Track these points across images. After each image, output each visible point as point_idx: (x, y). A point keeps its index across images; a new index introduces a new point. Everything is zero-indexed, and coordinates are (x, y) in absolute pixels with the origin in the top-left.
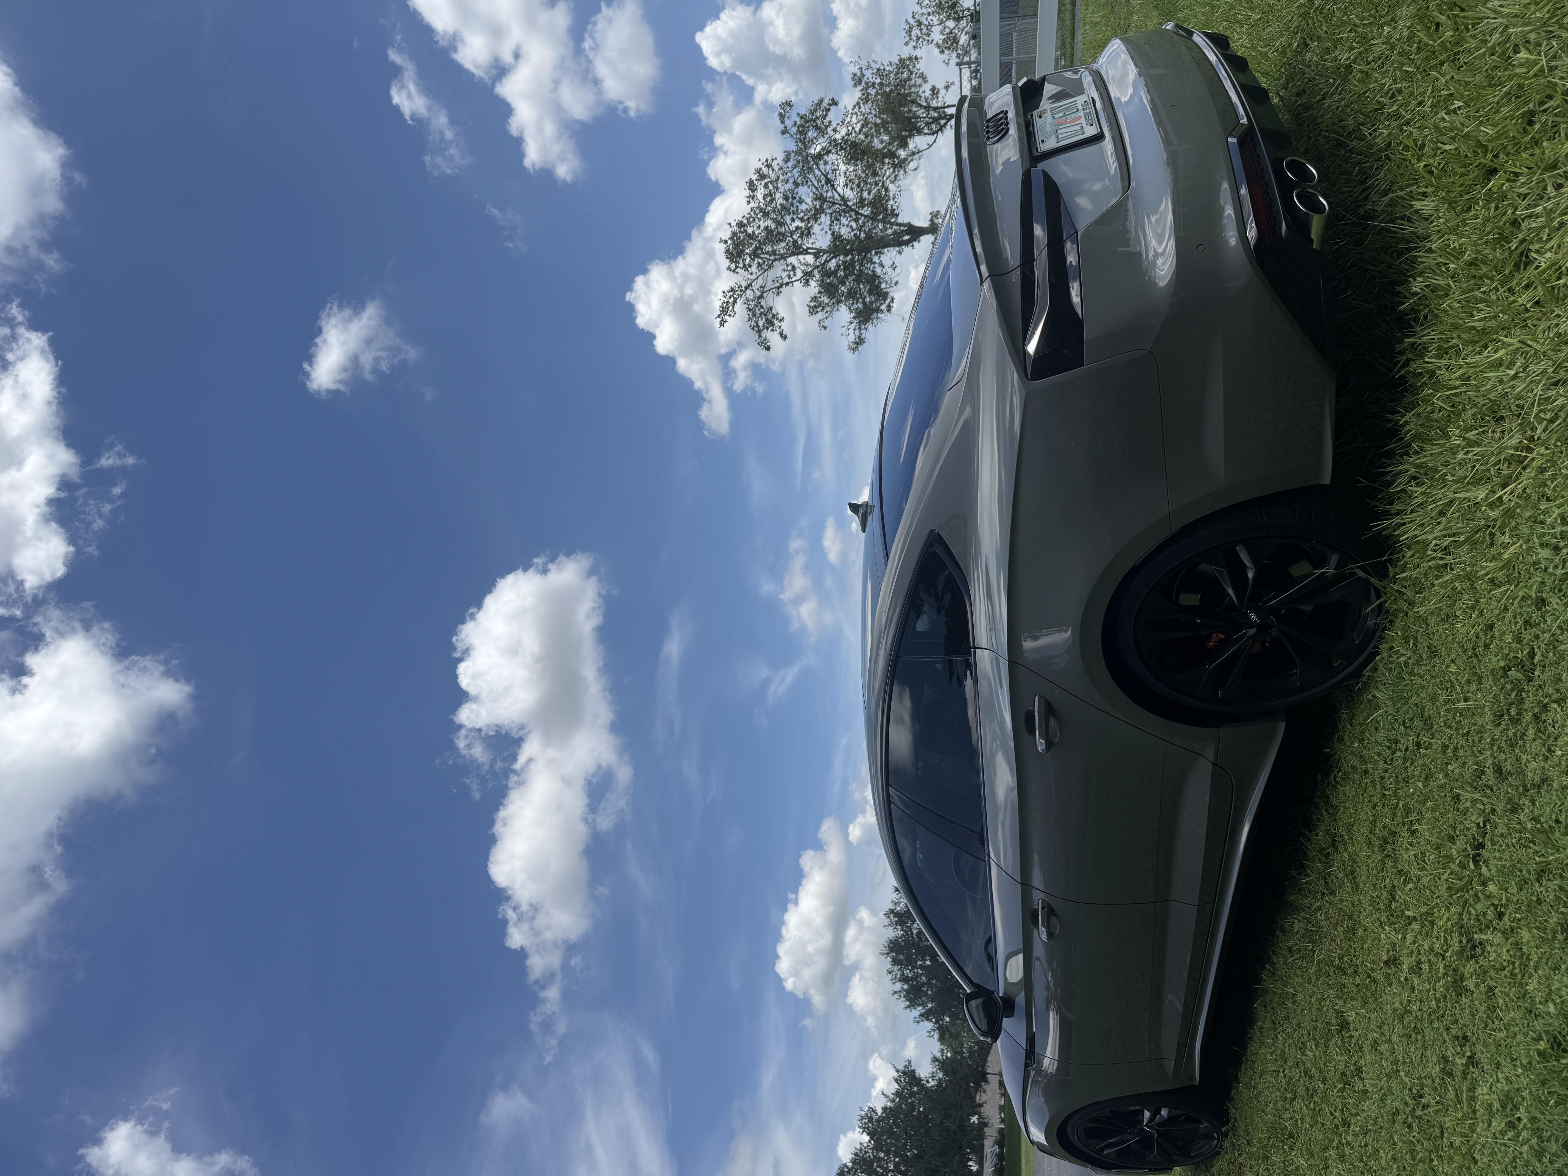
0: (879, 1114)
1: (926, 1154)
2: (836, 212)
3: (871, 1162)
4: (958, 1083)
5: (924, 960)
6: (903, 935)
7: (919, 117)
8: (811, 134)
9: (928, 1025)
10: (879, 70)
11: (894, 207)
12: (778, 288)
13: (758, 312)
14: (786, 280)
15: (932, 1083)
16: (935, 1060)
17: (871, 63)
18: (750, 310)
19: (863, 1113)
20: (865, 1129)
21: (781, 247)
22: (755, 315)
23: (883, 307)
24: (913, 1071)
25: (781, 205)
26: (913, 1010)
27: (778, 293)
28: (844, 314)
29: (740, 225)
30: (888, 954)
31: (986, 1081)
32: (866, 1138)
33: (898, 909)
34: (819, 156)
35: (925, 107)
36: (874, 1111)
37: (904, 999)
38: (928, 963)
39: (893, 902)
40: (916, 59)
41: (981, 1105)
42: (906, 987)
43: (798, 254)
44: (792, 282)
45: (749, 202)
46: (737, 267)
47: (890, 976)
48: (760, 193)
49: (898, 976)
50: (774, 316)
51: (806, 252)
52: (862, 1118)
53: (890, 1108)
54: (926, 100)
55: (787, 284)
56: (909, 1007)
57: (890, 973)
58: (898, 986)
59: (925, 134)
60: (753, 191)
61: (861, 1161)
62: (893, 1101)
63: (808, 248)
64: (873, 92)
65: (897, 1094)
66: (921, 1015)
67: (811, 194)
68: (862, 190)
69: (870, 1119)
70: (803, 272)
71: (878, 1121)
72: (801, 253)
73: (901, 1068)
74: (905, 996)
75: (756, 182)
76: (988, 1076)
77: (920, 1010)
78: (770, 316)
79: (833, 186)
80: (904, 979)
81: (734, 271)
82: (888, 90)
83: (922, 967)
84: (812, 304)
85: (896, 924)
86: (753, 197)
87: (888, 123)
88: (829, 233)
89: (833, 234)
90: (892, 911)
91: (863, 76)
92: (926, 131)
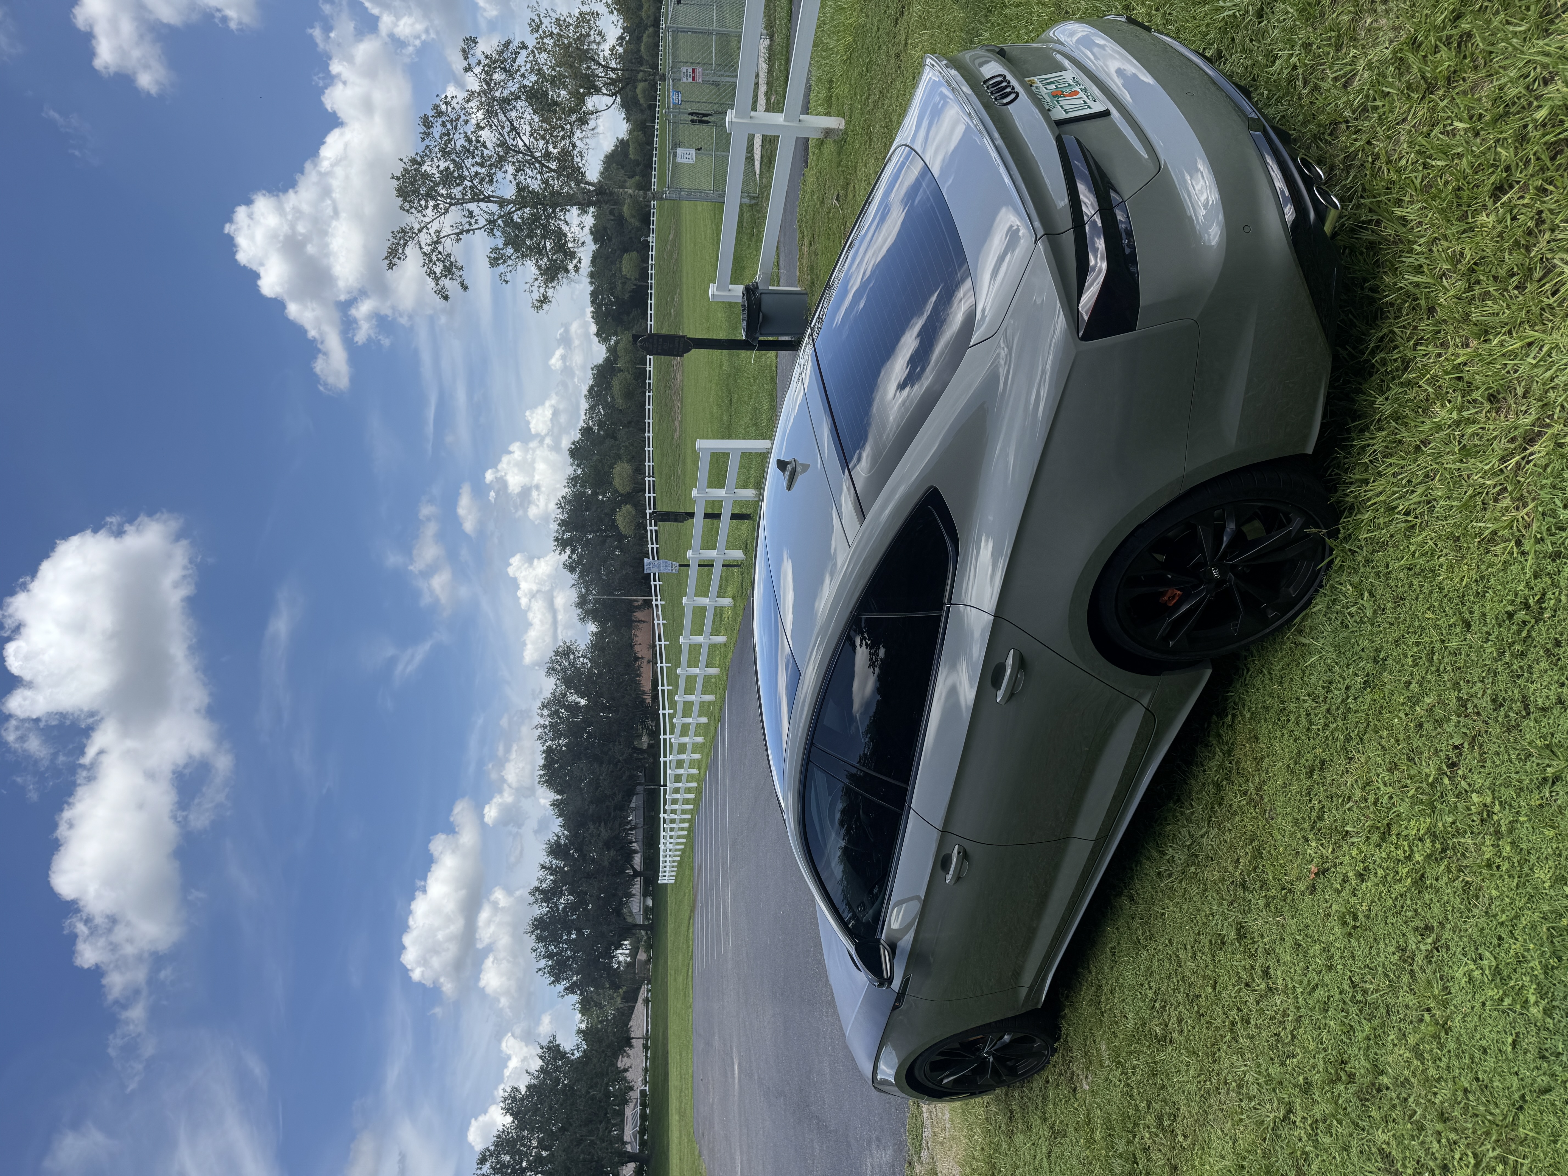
0: (523, 1093)
1: (571, 1125)
2: (519, 161)
3: (515, 1142)
4: (603, 1052)
5: (569, 934)
6: (548, 912)
7: (597, 76)
8: (497, 76)
9: (574, 998)
10: (558, 20)
11: (580, 165)
12: (457, 234)
13: (434, 258)
14: (467, 227)
15: (577, 1055)
16: (580, 1031)
17: (549, 11)
18: (426, 254)
19: (506, 1094)
20: (508, 1110)
21: (456, 191)
22: (431, 261)
23: (571, 267)
24: (558, 1045)
25: (463, 147)
26: (558, 985)
27: (458, 240)
28: (529, 269)
29: (413, 161)
30: (532, 932)
31: (631, 1046)
32: (509, 1119)
33: (544, 886)
34: (506, 101)
35: (603, 66)
36: (517, 1090)
37: (548, 975)
38: (574, 936)
39: (538, 879)
40: (598, 14)
41: (626, 1070)
42: (550, 963)
43: (479, 201)
44: (473, 230)
45: (423, 139)
46: (411, 207)
47: (534, 954)
48: (437, 131)
49: (543, 953)
50: (451, 263)
51: (487, 199)
52: (505, 1099)
53: (535, 1085)
54: (605, 58)
55: (468, 231)
56: (553, 982)
57: (534, 951)
58: (543, 963)
59: (604, 94)
60: (429, 127)
61: (504, 1143)
62: (538, 1077)
63: (490, 196)
64: (549, 41)
65: (542, 1070)
66: (566, 989)
67: (494, 140)
68: (547, 143)
69: (514, 1099)
70: (487, 220)
71: (522, 1099)
72: (482, 200)
73: (545, 1043)
74: (549, 972)
75: (430, 119)
76: (633, 1041)
77: (565, 984)
78: (448, 264)
79: (519, 134)
80: (549, 956)
81: (407, 211)
82: (566, 42)
83: (567, 942)
84: (492, 256)
85: (542, 902)
86: (428, 134)
87: (565, 77)
88: (514, 182)
89: (518, 184)
90: (537, 889)
91: (541, 23)
92: (605, 91)
